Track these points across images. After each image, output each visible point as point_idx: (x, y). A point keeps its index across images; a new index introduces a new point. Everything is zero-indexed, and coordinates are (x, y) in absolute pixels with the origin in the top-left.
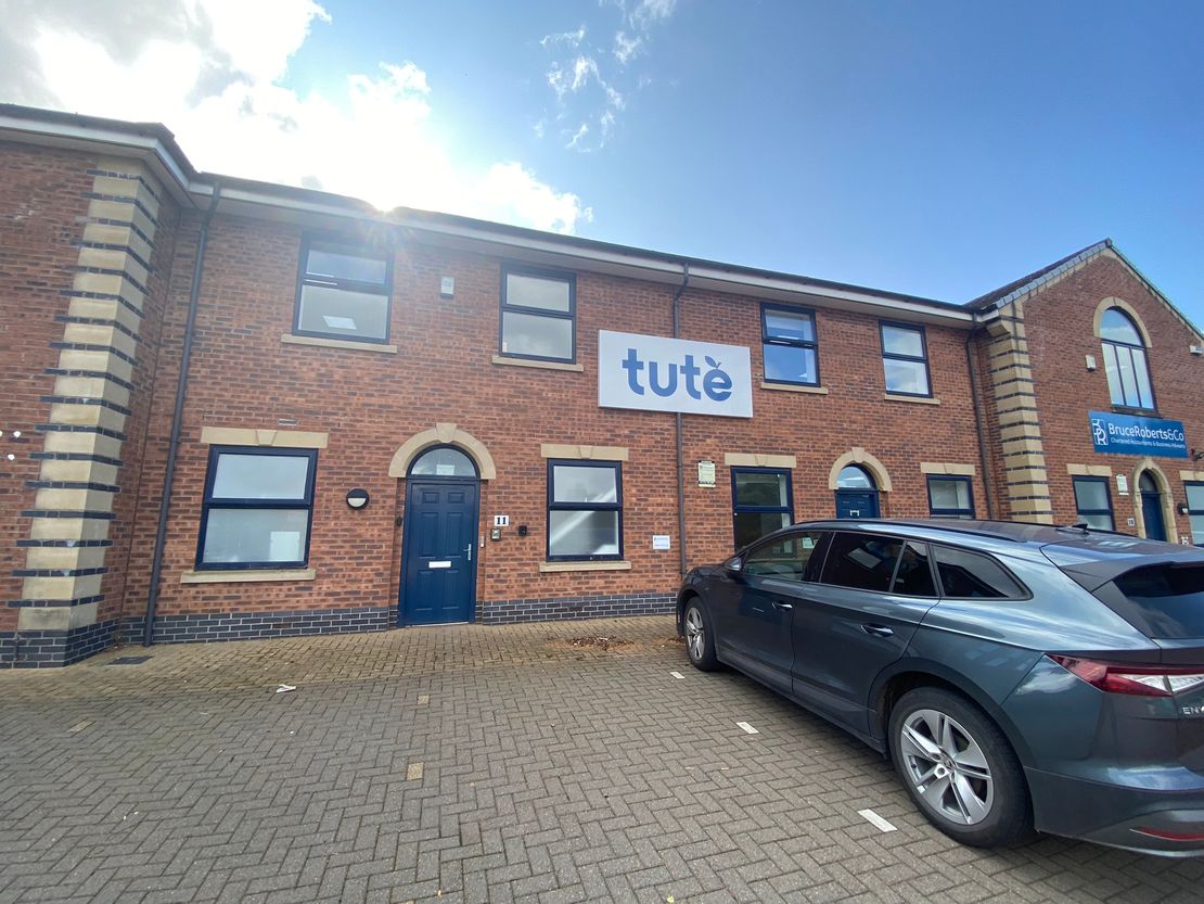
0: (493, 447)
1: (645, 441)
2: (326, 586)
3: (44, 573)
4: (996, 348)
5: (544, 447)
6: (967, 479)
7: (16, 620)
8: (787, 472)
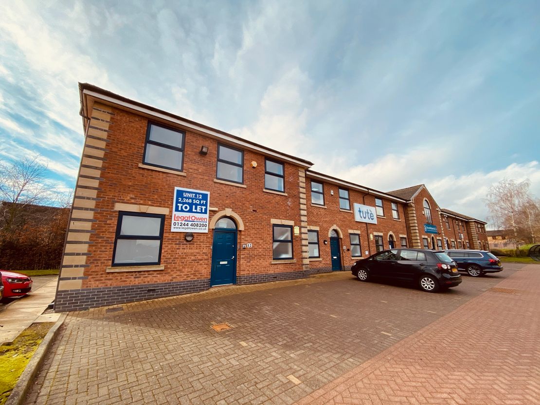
0: (342, 230)
1: (363, 229)
2: (323, 262)
3: (305, 258)
4: (409, 209)
5: (349, 230)
6: (405, 238)
7: (303, 268)
8: (381, 236)
